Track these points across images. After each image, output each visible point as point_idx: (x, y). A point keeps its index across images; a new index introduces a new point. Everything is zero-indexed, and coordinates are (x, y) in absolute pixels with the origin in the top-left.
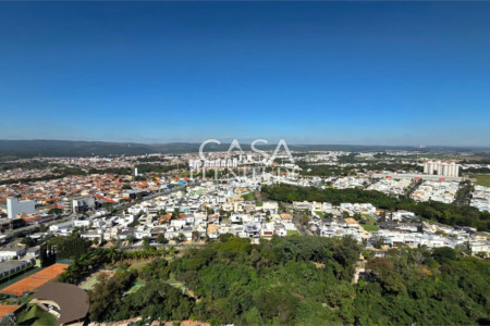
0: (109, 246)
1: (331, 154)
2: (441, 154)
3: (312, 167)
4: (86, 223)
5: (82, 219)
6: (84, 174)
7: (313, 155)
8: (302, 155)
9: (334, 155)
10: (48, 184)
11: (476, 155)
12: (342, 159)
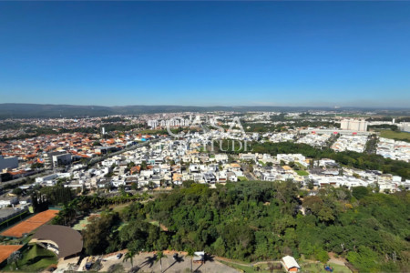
0: (91, 193)
1: (265, 114)
2: (352, 113)
3: (251, 125)
4: (67, 175)
5: (64, 171)
6: (56, 134)
7: (250, 115)
8: (242, 115)
9: (268, 114)
10: (24, 143)
11: (378, 114)
12: (274, 118)
